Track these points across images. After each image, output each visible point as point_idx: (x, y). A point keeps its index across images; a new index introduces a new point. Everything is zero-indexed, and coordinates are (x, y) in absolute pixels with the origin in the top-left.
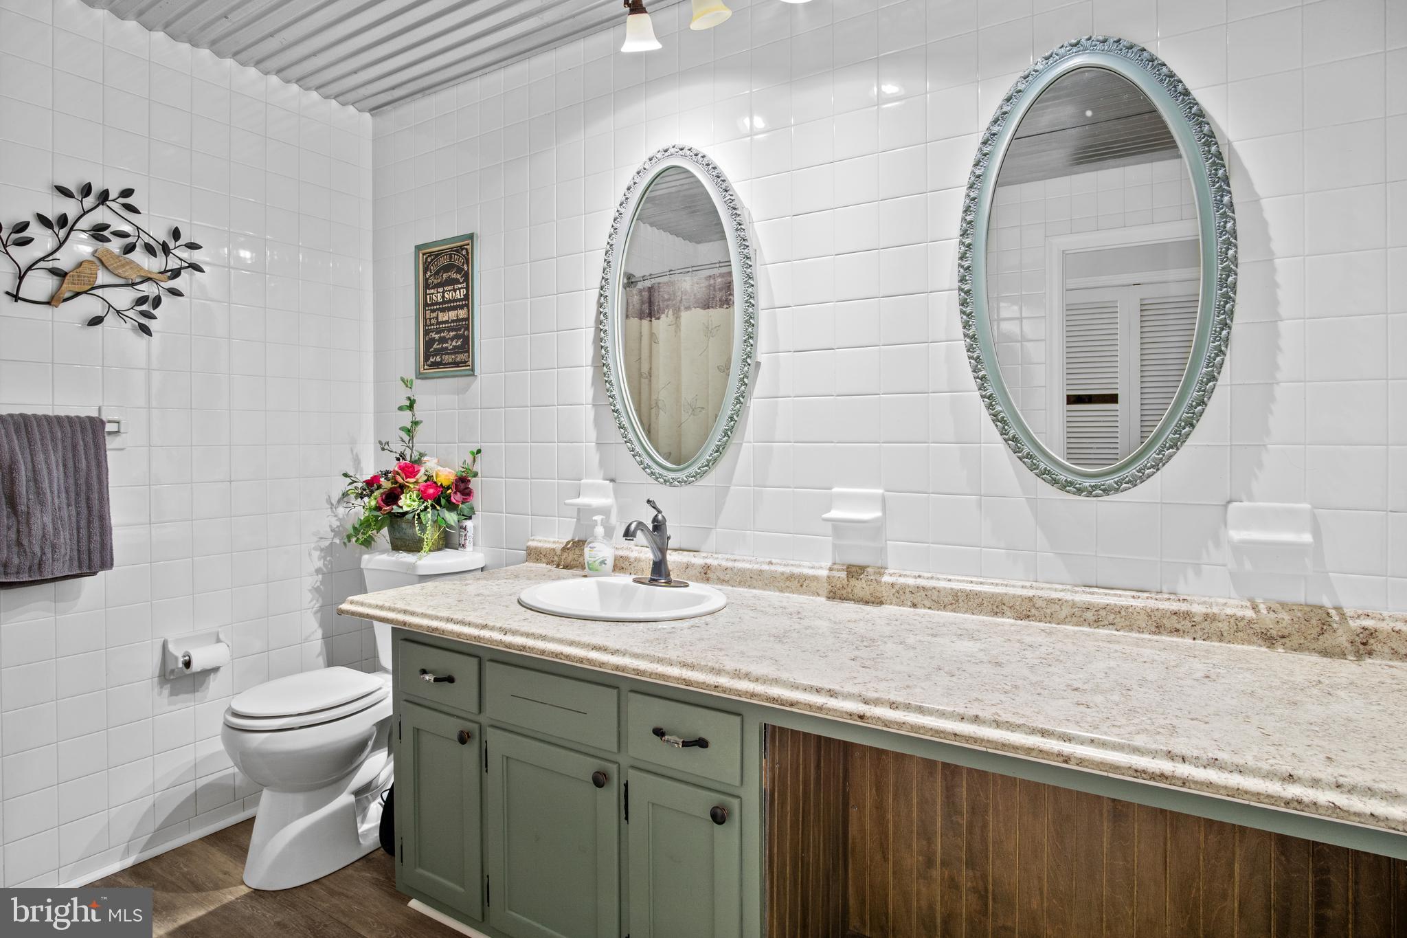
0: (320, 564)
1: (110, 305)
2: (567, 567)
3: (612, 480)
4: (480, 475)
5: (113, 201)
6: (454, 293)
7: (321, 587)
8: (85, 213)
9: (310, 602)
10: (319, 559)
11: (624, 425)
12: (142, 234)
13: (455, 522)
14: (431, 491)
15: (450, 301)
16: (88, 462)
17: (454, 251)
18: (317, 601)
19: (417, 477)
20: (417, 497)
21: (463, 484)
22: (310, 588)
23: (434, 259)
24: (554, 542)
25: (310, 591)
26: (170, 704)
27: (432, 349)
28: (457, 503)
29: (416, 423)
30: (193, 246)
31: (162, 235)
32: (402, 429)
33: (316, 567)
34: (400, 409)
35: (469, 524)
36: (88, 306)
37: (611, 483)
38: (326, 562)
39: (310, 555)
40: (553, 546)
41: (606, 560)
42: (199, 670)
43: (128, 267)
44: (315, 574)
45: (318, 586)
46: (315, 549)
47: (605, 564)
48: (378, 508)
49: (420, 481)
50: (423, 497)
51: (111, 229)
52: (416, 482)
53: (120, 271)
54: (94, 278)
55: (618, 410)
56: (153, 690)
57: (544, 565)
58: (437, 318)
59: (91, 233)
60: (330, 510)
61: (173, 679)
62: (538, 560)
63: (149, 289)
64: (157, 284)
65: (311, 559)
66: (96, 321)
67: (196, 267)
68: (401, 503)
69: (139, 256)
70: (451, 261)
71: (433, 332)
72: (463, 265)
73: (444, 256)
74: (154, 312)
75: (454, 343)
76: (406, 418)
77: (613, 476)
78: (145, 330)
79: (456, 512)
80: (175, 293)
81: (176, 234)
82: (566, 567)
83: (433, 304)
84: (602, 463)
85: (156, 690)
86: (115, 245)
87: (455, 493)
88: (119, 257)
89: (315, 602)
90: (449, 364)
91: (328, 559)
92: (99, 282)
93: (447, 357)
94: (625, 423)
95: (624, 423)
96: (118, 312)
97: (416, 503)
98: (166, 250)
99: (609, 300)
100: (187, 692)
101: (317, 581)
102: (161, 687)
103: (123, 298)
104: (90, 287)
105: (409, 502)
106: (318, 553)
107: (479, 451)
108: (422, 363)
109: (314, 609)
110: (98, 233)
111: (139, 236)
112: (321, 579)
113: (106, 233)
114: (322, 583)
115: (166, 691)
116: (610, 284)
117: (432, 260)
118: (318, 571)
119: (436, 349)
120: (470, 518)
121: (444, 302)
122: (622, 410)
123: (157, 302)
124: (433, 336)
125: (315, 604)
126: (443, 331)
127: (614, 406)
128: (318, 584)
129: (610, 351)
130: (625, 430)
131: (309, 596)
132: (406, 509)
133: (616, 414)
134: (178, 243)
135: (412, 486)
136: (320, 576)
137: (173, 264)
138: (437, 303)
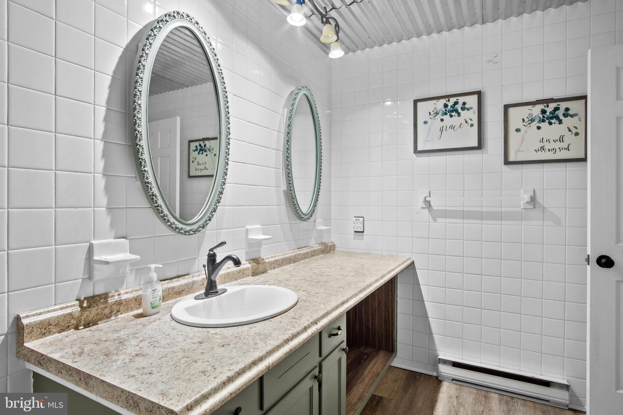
2: (89, 324)
57: (57, 335)
82: (87, 325)
84: (112, 225)
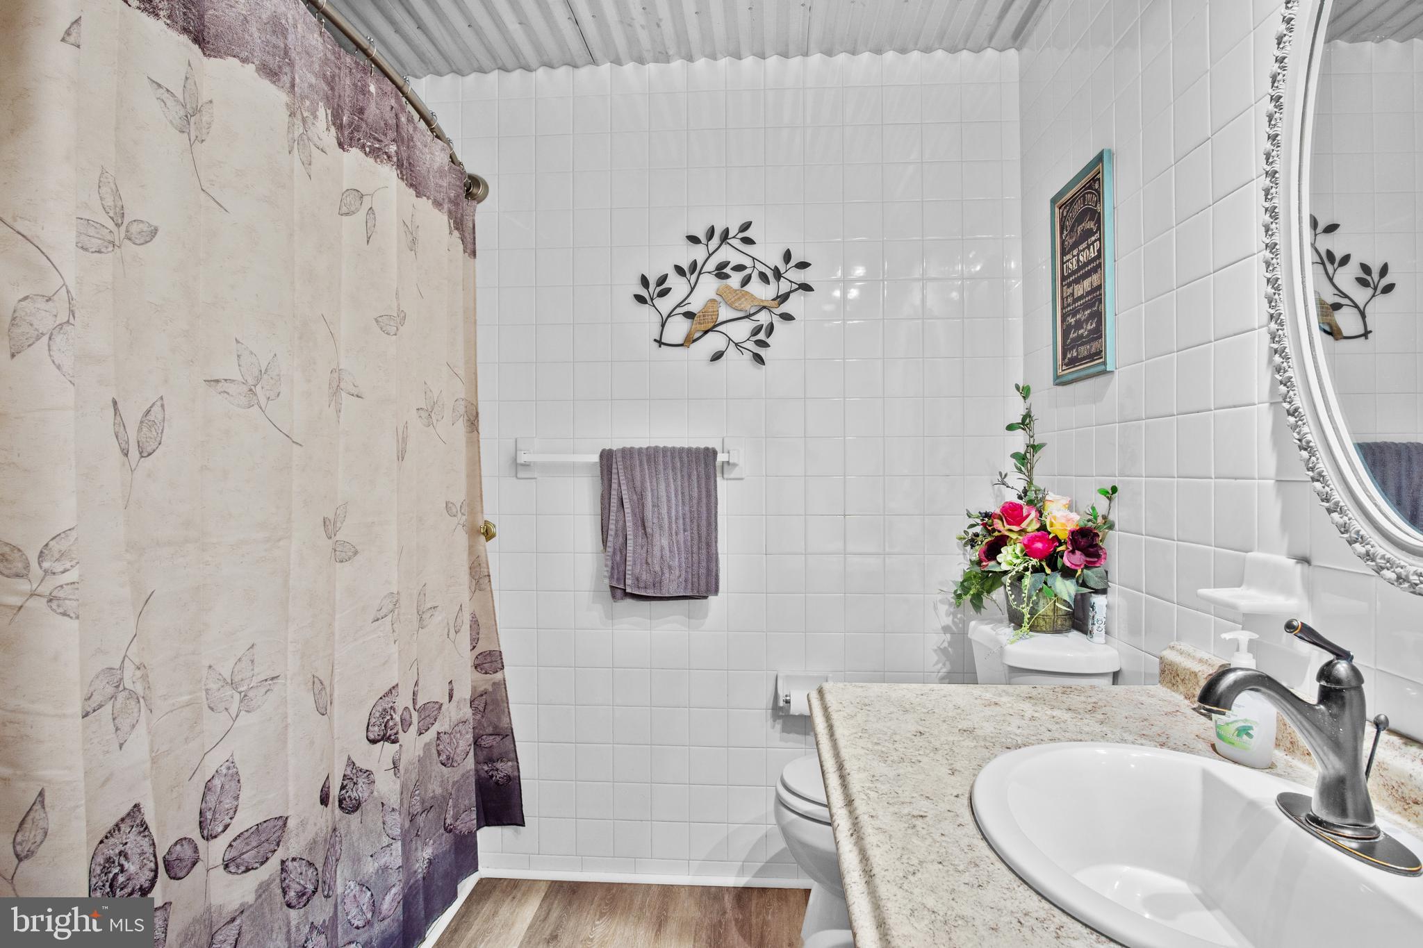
0: (948, 621)
1: (730, 339)
3: (1305, 560)
4: (1117, 526)
5: (734, 237)
6: (1088, 251)
7: (950, 649)
8: (710, 255)
9: (934, 665)
10: (948, 615)
11: (1308, 442)
12: (758, 265)
13: (1070, 596)
14: (1039, 545)
15: (1086, 264)
16: (700, 492)
17: (1085, 190)
18: (944, 664)
19: (1024, 525)
20: (1022, 551)
21: (1085, 540)
22: (936, 648)
23: (1069, 209)
24: (1201, 661)
25: (935, 651)
26: (782, 740)
27: (1069, 341)
28: (1073, 567)
29: (1034, 448)
30: (803, 265)
31: (776, 260)
32: (1015, 456)
33: (943, 625)
34: (1010, 428)
35: (1099, 601)
36: (713, 342)
37: (1299, 567)
38: (956, 620)
39: (935, 608)
40: (1196, 667)
41: (1251, 728)
42: (797, 714)
43: (743, 300)
44: (942, 632)
45: (945, 648)
46: (942, 602)
47: (1248, 735)
48: (979, 563)
49: (1029, 529)
50: (1028, 551)
51: (731, 266)
52: (1022, 531)
53: (737, 305)
54: (715, 315)
55: (1296, 410)
56: (766, 722)
57: (1181, 699)
58: (1072, 294)
59: (714, 273)
60: (962, 556)
61: (782, 716)
62: (1173, 685)
63: (763, 318)
64: (770, 311)
65: (937, 614)
66: (717, 356)
67: (806, 287)
68: (1000, 558)
69: (755, 287)
70: (1084, 205)
71: (1069, 315)
72: (1096, 206)
73: (1078, 201)
74: (768, 341)
75: (1089, 327)
76: (1019, 441)
77: (1306, 552)
78: (759, 359)
79: (1074, 581)
80: (787, 317)
81: (787, 256)
83: (1070, 275)
84: (1285, 521)
85: (770, 722)
86: (735, 279)
87: (1073, 552)
88: (736, 290)
89: (940, 665)
90: (1084, 358)
91: (959, 616)
92: (720, 319)
93: (1082, 348)
94: (1313, 438)
95: (1309, 437)
96: (736, 344)
97: (1019, 561)
98: (778, 274)
99: (1281, 181)
100: (798, 733)
101: (944, 641)
102: (774, 721)
103: (741, 331)
104: (712, 324)
105: (1010, 558)
106: (946, 607)
107: (1114, 490)
108: (1060, 362)
109: (940, 674)
110: (720, 272)
111: (754, 267)
112: (949, 640)
113: (727, 270)
114: (950, 643)
115: (778, 726)
116: (1282, 145)
117: (1068, 212)
118: (946, 629)
119: (1072, 339)
120: (1104, 591)
121: (1080, 268)
122: (1305, 410)
123: (770, 329)
124: (1070, 321)
125: (941, 668)
126: (1078, 312)
127: (1290, 403)
128: (946, 644)
129: (1284, 287)
130: (1312, 454)
131: (935, 658)
132: (1004, 567)
133: (1292, 420)
134: (789, 266)
135: (1014, 536)
136: (948, 636)
137: (784, 287)
138: (1074, 272)
